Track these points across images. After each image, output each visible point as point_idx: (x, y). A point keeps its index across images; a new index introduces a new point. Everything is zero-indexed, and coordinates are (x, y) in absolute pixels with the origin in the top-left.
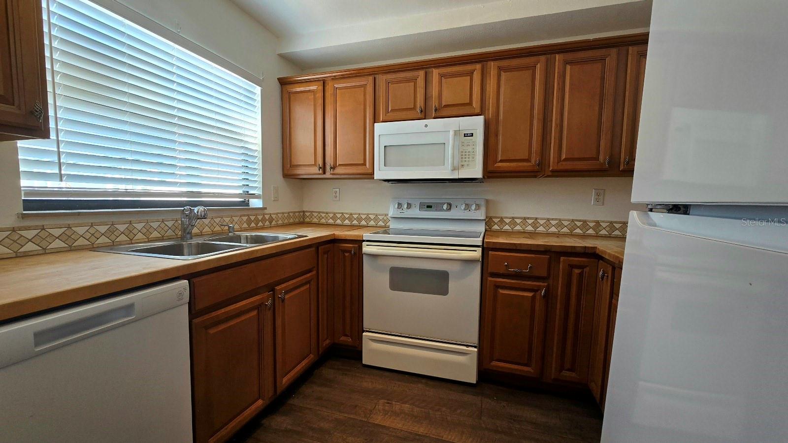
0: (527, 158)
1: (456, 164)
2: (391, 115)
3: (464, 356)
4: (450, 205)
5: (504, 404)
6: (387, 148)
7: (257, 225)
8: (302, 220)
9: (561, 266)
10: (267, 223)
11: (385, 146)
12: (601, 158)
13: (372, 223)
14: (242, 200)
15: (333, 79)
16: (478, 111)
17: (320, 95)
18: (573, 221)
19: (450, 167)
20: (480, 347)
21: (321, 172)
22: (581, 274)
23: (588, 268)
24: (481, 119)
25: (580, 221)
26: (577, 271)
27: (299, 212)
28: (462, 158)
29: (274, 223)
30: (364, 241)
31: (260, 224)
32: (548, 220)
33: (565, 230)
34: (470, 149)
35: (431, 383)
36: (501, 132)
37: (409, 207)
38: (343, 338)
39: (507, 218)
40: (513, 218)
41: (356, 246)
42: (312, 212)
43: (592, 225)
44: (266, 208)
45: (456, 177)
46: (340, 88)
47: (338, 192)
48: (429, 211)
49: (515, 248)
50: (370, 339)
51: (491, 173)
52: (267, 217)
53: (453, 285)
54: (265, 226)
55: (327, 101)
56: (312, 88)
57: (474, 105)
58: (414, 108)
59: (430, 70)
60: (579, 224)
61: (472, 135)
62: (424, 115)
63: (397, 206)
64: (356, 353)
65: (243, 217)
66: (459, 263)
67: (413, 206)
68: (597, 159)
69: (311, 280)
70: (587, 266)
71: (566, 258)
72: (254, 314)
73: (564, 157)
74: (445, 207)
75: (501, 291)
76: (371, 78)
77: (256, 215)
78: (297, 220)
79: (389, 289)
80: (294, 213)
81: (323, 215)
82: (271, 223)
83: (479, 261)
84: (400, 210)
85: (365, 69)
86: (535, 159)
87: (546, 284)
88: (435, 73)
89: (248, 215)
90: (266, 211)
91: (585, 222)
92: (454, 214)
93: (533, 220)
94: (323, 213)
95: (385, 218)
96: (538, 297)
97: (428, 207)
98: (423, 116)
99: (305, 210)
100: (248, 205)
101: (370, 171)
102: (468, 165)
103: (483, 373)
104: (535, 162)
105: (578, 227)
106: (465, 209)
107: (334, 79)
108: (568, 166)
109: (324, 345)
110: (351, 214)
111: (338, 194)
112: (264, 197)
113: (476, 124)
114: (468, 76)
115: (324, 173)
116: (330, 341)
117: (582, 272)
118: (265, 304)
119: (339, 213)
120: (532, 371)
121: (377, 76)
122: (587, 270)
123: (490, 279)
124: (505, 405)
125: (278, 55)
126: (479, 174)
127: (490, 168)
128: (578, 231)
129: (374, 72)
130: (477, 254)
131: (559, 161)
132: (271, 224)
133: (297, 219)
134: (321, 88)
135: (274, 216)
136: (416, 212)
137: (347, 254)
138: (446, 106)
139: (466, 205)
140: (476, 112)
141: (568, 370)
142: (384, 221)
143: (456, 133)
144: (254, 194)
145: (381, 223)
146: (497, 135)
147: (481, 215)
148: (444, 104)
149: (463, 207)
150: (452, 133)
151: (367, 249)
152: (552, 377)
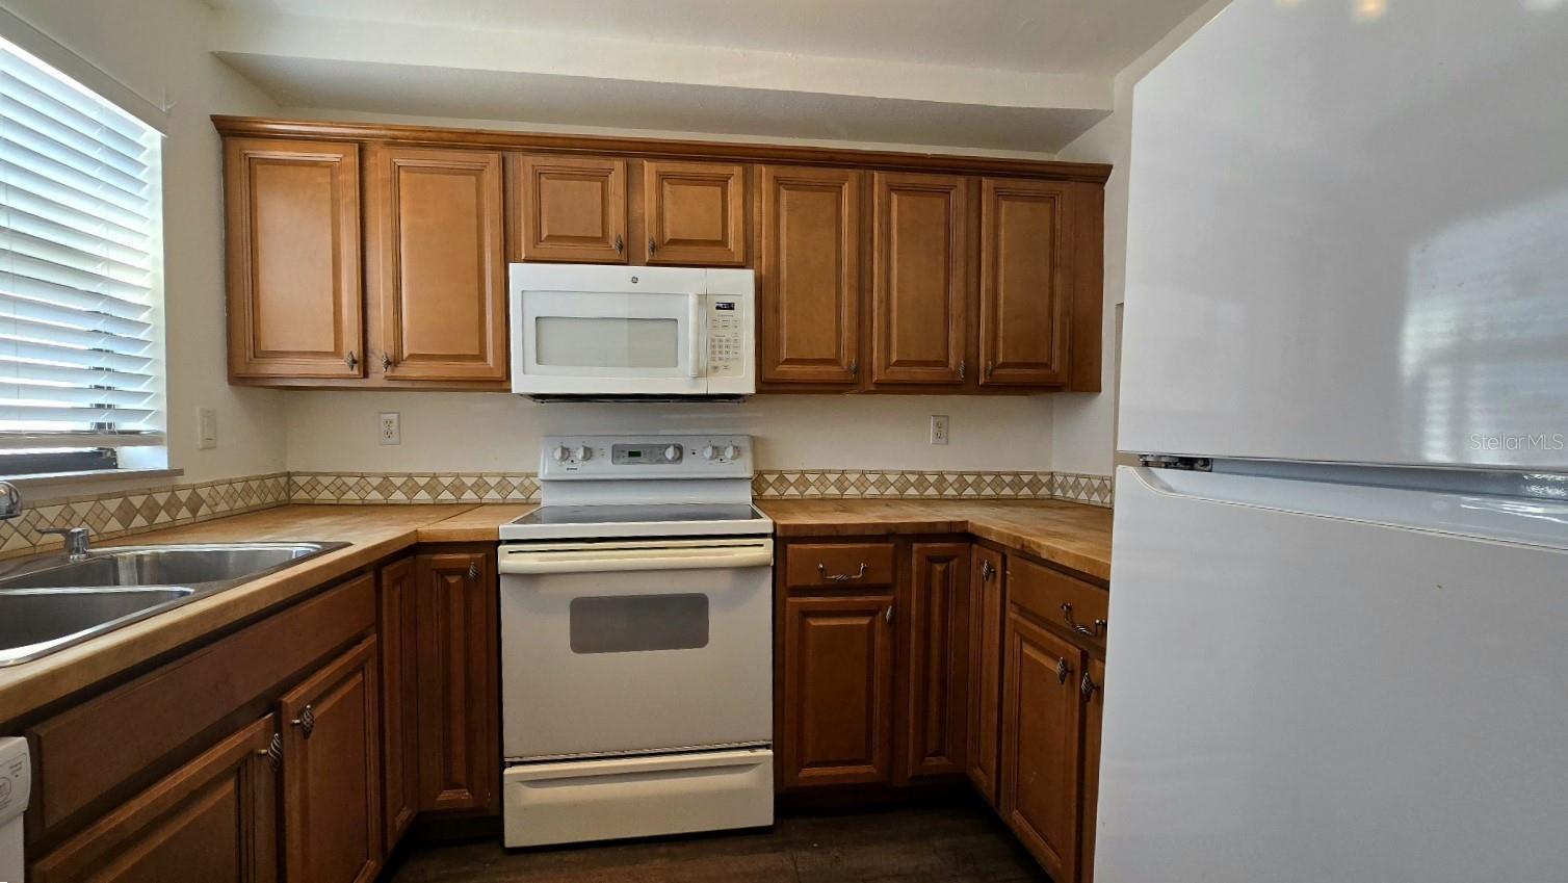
0: (832, 357)
1: (703, 365)
2: (548, 249)
3: (744, 771)
4: (679, 449)
5: (835, 852)
6: (542, 322)
7: (151, 519)
8: (283, 496)
9: (914, 562)
10: (184, 513)
11: (537, 318)
12: (952, 362)
13: (492, 495)
14: (95, 449)
15: (388, 144)
16: (739, 258)
17: (350, 178)
18: (903, 473)
19: (690, 370)
20: (777, 745)
21: (356, 372)
22: (946, 573)
23: (956, 560)
24: (748, 276)
25: (913, 473)
26: (939, 568)
27: (275, 476)
28: (713, 353)
29: (204, 511)
30: (499, 542)
31: (163, 517)
32: (863, 473)
33: (892, 491)
34: (728, 333)
35: (677, 850)
36: (784, 305)
37: (588, 455)
38: (446, 795)
39: (791, 473)
40: (803, 473)
41: (480, 555)
42: (314, 475)
43: (932, 479)
44: (180, 472)
45: (702, 391)
46: (410, 169)
47: (395, 423)
48: (633, 463)
49: (834, 533)
50: (522, 782)
51: (768, 385)
52: (183, 496)
53: (716, 620)
54: (177, 523)
55: (371, 196)
56: (330, 157)
57: (732, 245)
58: (603, 239)
59: (638, 161)
60: (912, 478)
61: (730, 306)
62: (626, 255)
63: (558, 454)
64: (489, 823)
65: (105, 503)
66: (728, 575)
67: (597, 453)
68: (946, 364)
69: (367, 661)
70: (956, 557)
71: (920, 545)
72: (229, 790)
73: (894, 359)
74: (670, 453)
75: (813, 622)
76: (494, 158)
77: (150, 492)
78: (270, 499)
79: (572, 652)
80: (262, 478)
81: (351, 481)
82: (194, 511)
83: (769, 565)
84: (567, 464)
85: (479, 133)
86: (848, 359)
87: (890, 598)
88: (650, 169)
89: (124, 495)
90: (181, 481)
91: (921, 474)
92: (689, 468)
93: (838, 476)
94: (352, 475)
95: (527, 483)
96: (879, 625)
97: (632, 454)
98: (623, 258)
99: (292, 470)
100: (112, 462)
101: (498, 374)
102: (726, 367)
103: (788, 801)
104: (849, 366)
105: (912, 485)
106: (712, 458)
107: (393, 143)
108: (902, 374)
109: (398, 824)
110: (435, 477)
111: (394, 428)
112: (169, 440)
113: (740, 284)
114: (718, 186)
115: (366, 375)
116: (410, 811)
117: (948, 567)
118: (260, 755)
119: (400, 475)
120: (874, 771)
121: (510, 156)
122: (954, 563)
123: (790, 600)
124: (837, 854)
125: (212, 53)
126: (748, 387)
127: (768, 375)
128: (912, 491)
129: (503, 145)
130: (764, 552)
131: (888, 365)
132: (194, 517)
133: (270, 495)
134: (354, 160)
135: (203, 493)
136: (604, 467)
137: (453, 580)
138: (673, 242)
139: (715, 448)
140: (736, 260)
141: (936, 754)
142: (523, 488)
143: (702, 299)
144: (137, 432)
145: (516, 495)
146: (777, 310)
147: (744, 468)
148: (668, 236)
149: (708, 452)
150: (692, 300)
151: (508, 561)
152: (910, 775)
